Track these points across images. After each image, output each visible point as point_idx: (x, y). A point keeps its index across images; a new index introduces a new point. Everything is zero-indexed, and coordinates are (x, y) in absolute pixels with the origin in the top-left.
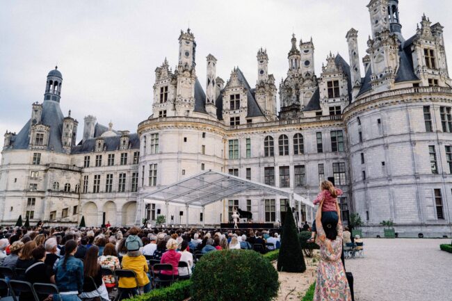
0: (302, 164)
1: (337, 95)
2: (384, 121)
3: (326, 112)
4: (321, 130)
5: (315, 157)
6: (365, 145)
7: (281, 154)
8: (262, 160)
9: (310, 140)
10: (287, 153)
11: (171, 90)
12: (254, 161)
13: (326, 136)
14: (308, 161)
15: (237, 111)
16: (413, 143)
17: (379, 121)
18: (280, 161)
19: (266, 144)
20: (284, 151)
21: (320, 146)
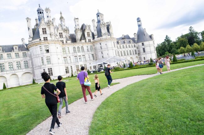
0: (84, 55)
1: (90, 36)
2: (107, 45)
3: (87, 41)
4: (87, 46)
5: (87, 53)
6: (103, 50)
7: (78, 52)
8: (73, 54)
9: (85, 48)
10: (80, 52)
11: (47, 30)
12: (71, 55)
13: (89, 47)
14: (86, 54)
15: (63, 38)
16: (113, 50)
17: (106, 44)
18: (79, 54)
19: (74, 49)
20: (79, 51)
21: (88, 50)
